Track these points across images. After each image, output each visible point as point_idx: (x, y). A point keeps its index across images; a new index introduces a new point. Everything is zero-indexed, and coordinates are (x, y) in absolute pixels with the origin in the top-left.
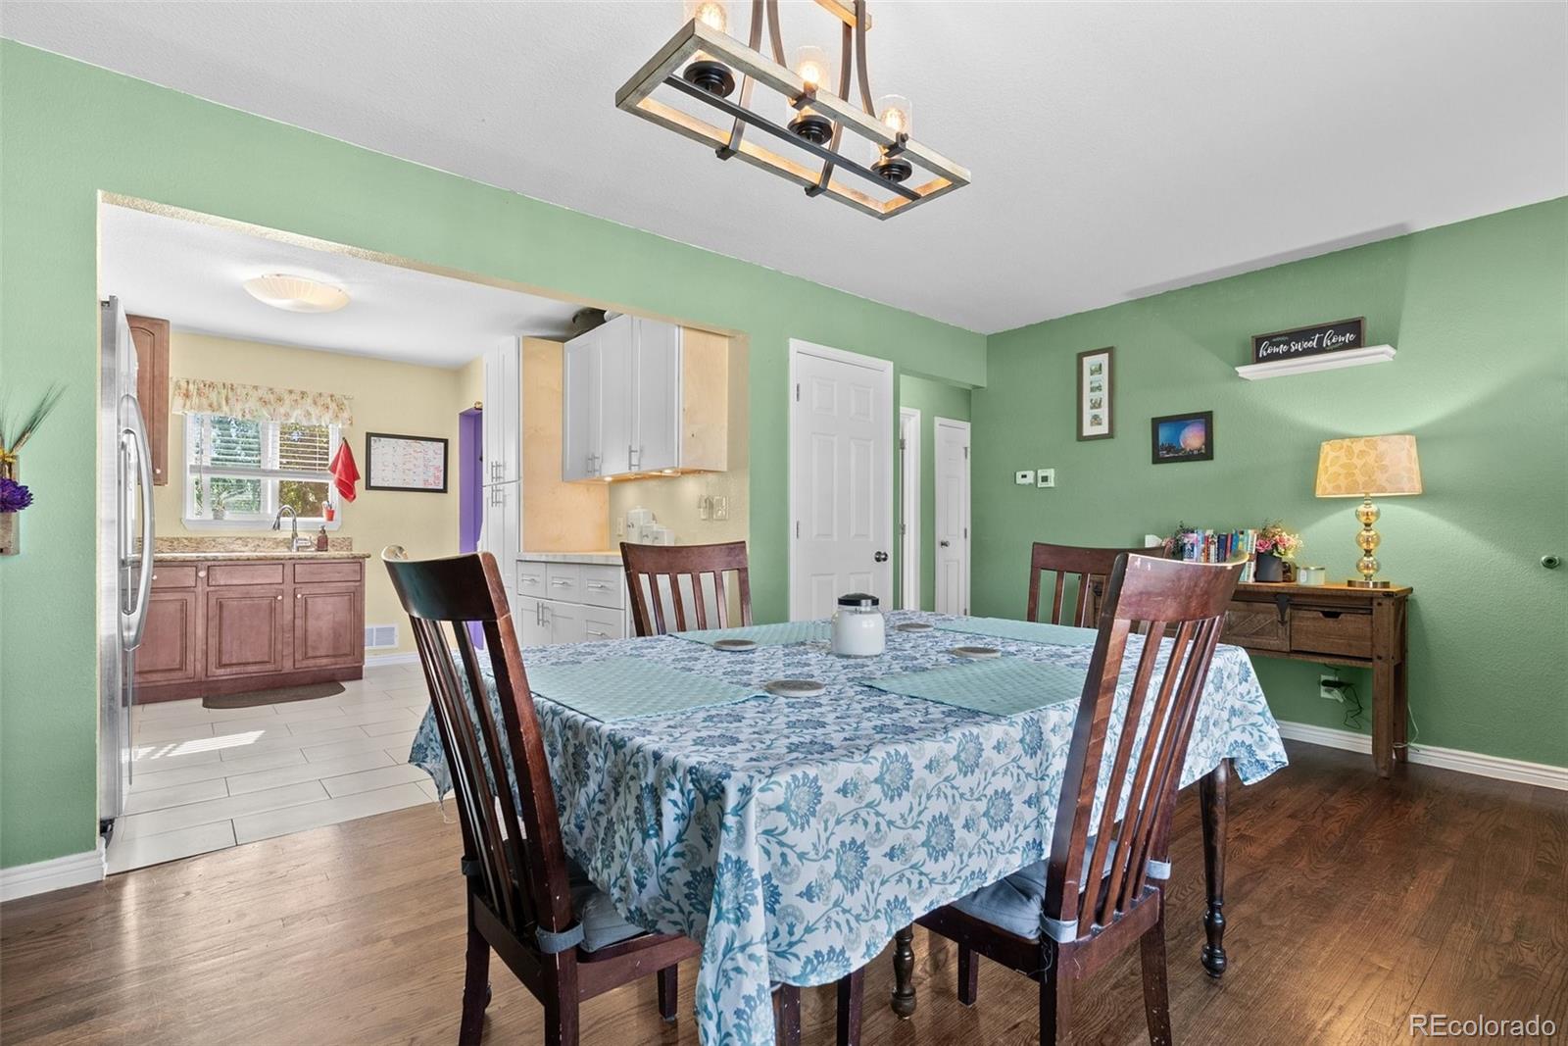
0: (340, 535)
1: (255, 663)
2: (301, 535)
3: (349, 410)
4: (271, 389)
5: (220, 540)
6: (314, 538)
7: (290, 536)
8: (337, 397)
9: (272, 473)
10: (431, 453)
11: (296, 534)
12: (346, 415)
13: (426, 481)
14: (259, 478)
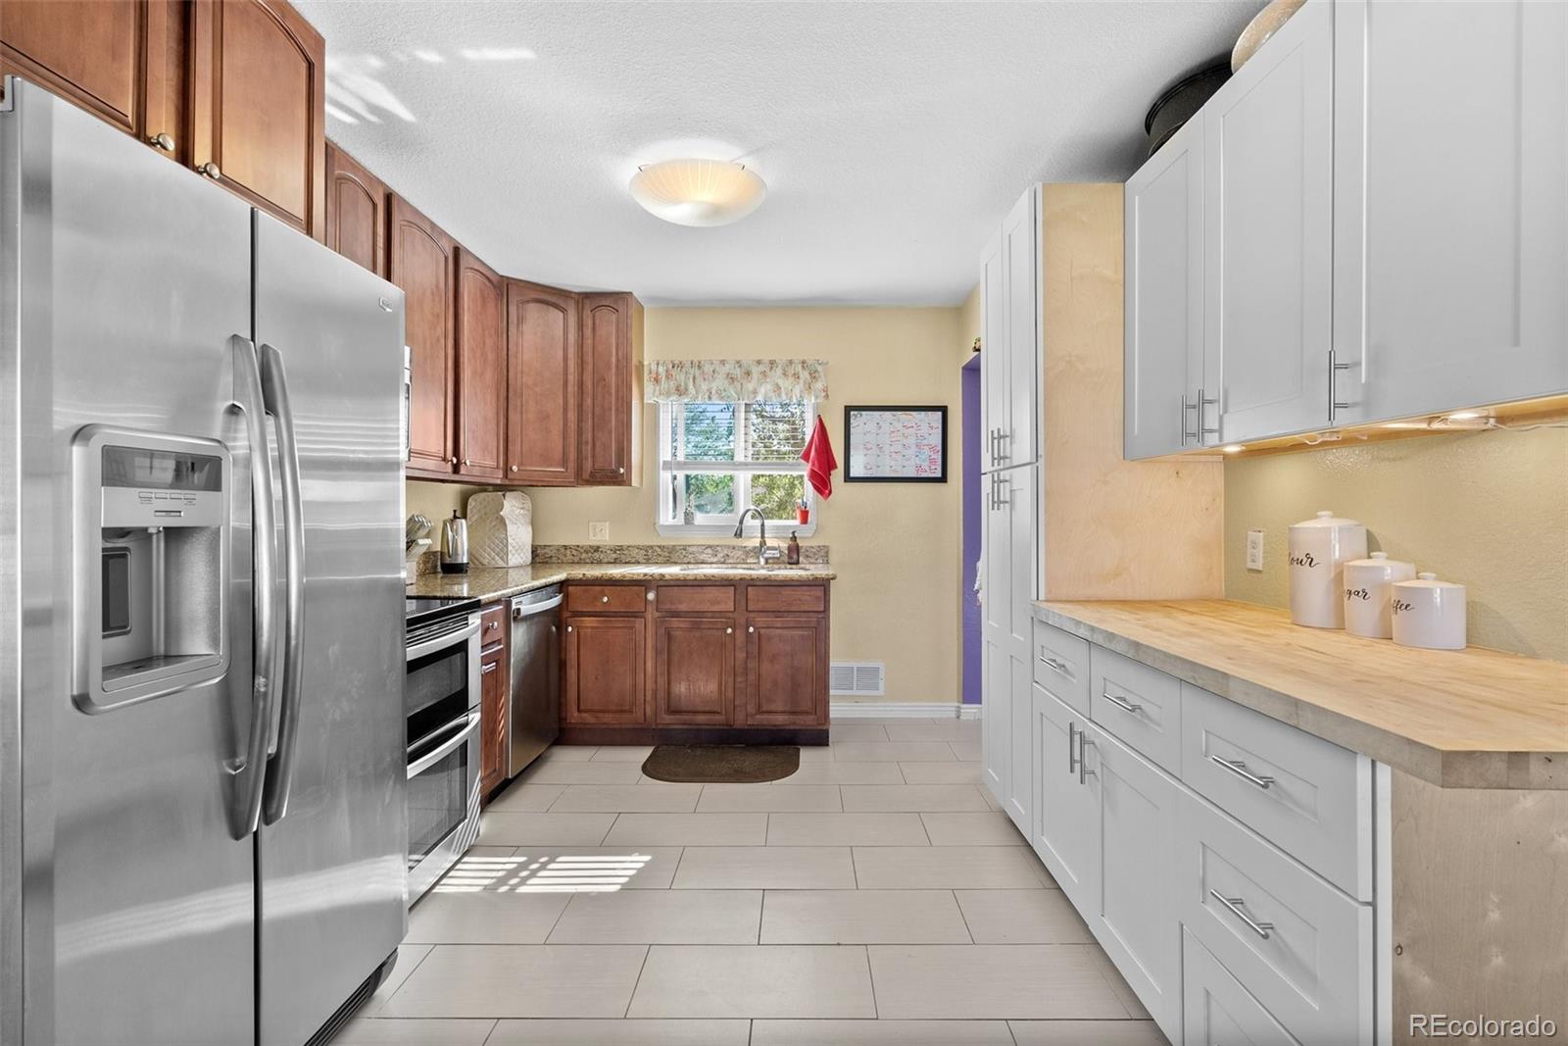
0: (814, 543)
1: (705, 712)
2: (769, 543)
3: (823, 379)
4: (738, 362)
5: (691, 549)
6: (784, 545)
7: (758, 545)
8: (809, 362)
9: (744, 465)
10: (925, 428)
11: (765, 541)
12: (819, 385)
13: (919, 467)
14: (729, 473)
